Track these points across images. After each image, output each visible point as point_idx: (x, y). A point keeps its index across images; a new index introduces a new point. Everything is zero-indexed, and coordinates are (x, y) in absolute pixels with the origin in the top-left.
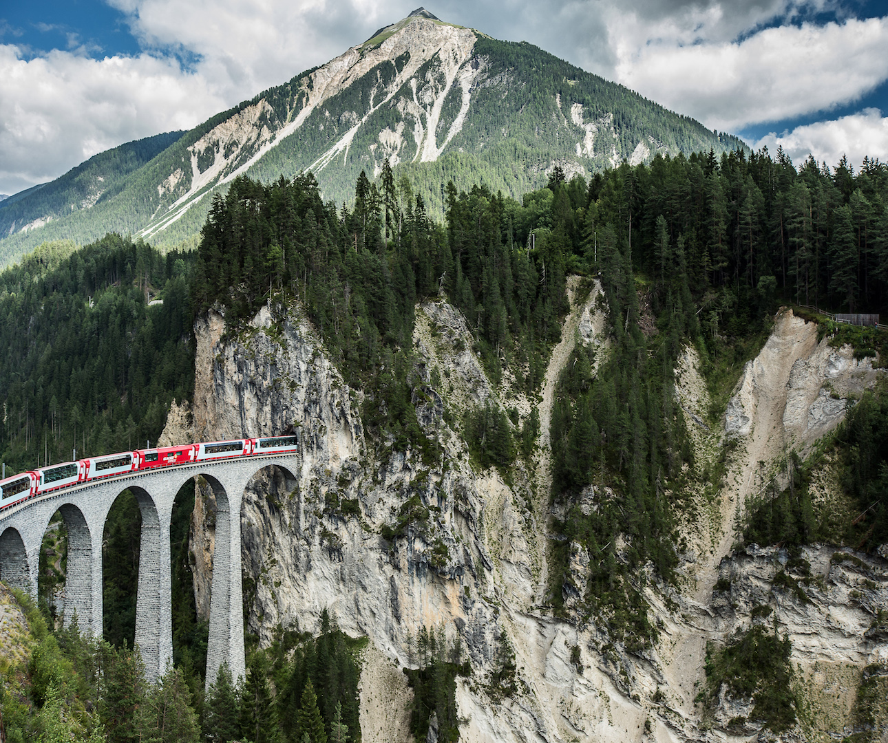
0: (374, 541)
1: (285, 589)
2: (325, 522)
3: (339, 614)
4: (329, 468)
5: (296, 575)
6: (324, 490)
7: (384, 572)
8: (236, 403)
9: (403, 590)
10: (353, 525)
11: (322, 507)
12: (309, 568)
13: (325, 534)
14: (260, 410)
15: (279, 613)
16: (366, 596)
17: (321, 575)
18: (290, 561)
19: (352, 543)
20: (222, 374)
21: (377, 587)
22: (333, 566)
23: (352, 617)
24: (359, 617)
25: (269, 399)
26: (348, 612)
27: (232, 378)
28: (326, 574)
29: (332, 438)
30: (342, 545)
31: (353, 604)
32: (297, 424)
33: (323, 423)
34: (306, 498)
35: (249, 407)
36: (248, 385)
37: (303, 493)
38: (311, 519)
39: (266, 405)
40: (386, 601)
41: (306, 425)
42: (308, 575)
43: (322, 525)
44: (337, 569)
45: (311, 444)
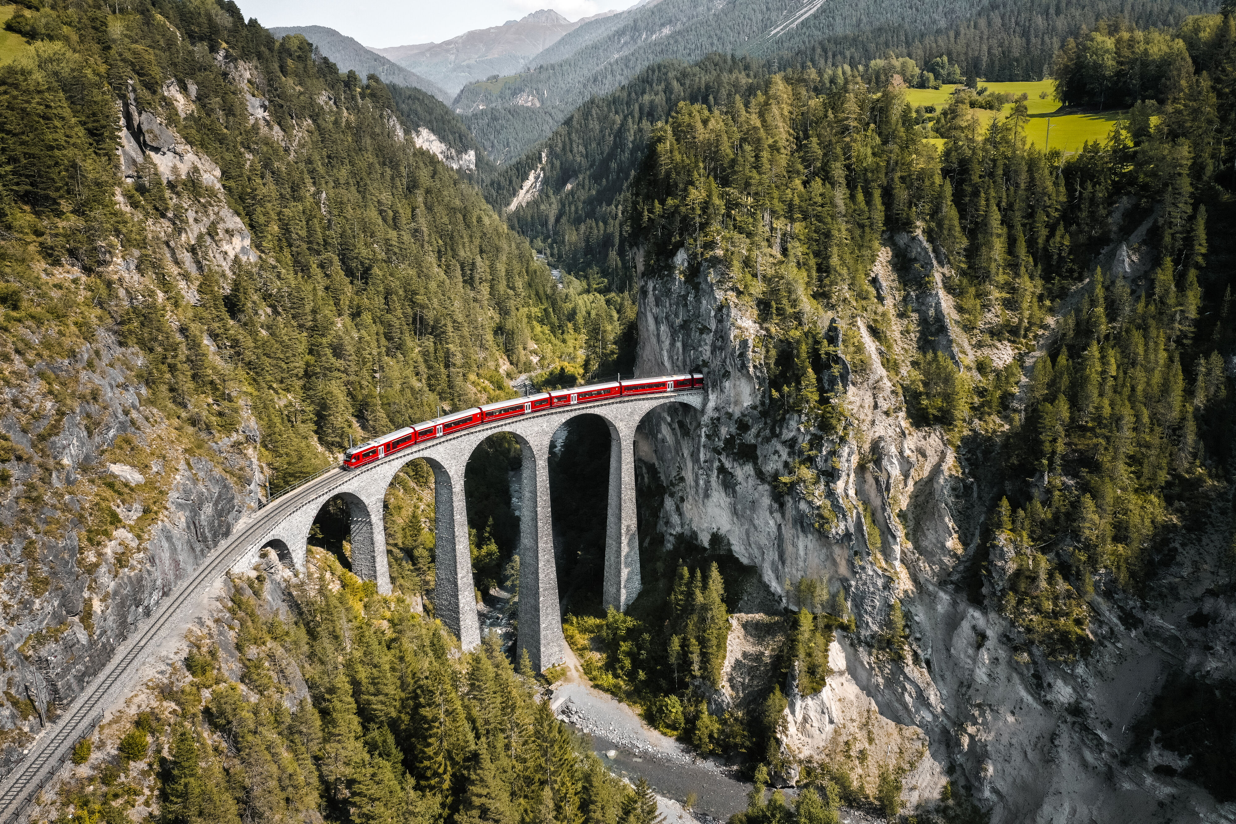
0: (766, 489)
1: (687, 505)
2: (723, 460)
3: (732, 541)
4: (730, 410)
5: (697, 497)
6: (723, 431)
7: (773, 518)
9: (789, 541)
10: (749, 468)
11: (721, 445)
13: (722, 470)
14: (673, 344)
15: (682, 525)
16: (756, 534)
17: (717, 503)
19: (745, 485)
21: (767, 529)
22: (728, 500)
23: (744, 547)
24: (750, 549)
25: (681, 337)
26: (741, 542)
27: (652, 310)
28: (722, 505)
29: (734, 385)
30: (736, 484)
31: (745, 537)
32: (705, 364)
33: (728, 369)
34: (706, 434)
35: (664, 340)
36: (664, 320)
37: (704, 429)
38: (709, 454)
39: (678, 341)
40: (774, 544)
41: (712, 366)
42: (706, 500)
43: (720, 461)
44: (731, 503)
45: (716, 385)
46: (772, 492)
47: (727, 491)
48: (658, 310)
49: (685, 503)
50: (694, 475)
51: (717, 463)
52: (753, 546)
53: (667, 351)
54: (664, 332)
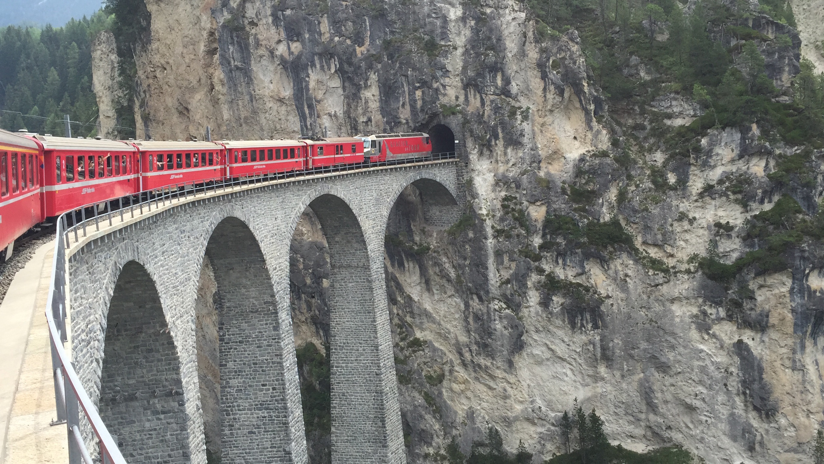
0: (683, 286)
1: (455, 386)
2: (547, 267)
3: (601, 416)
4: (542, 174)
7: (714, 336)
8: (287, 92)
9: (778, 364)
11: (537, 241)
13: (551, 286)
14: (352, 97)
16: (668, 380)
17: (548, 355)
18: (463, 339)
19: (623, 295)
20: (244, 50)
21: (696, 363)
22: (581, 338)
23: (632, 419)
24: (652, 417)
25: (373, 77)
26: (621, 411)
27: (272, 52)
28: (559, 353)
29: (543, 125)
30: (601, 301)
31: (636, 397)
32: (452, 111)
33: (513, 103)
34: (497, 231)
35: (320, 96)
36: (316, 58)
37: (489, 223)
38: (513, 265)
39: (366, 87)
40: (726, 385)
41: (470, 109)
42: (516, 358)
43: (541, 271)
44: (591, 342)
45: (489, 141)
46: (703, 287)
47: (578, 320)
48: (296, 47)
49: (445, 383)
50: (471, 319)
51: (534, 277)
52: (662, 409)
53: (333, 116)
54: (319, 82)
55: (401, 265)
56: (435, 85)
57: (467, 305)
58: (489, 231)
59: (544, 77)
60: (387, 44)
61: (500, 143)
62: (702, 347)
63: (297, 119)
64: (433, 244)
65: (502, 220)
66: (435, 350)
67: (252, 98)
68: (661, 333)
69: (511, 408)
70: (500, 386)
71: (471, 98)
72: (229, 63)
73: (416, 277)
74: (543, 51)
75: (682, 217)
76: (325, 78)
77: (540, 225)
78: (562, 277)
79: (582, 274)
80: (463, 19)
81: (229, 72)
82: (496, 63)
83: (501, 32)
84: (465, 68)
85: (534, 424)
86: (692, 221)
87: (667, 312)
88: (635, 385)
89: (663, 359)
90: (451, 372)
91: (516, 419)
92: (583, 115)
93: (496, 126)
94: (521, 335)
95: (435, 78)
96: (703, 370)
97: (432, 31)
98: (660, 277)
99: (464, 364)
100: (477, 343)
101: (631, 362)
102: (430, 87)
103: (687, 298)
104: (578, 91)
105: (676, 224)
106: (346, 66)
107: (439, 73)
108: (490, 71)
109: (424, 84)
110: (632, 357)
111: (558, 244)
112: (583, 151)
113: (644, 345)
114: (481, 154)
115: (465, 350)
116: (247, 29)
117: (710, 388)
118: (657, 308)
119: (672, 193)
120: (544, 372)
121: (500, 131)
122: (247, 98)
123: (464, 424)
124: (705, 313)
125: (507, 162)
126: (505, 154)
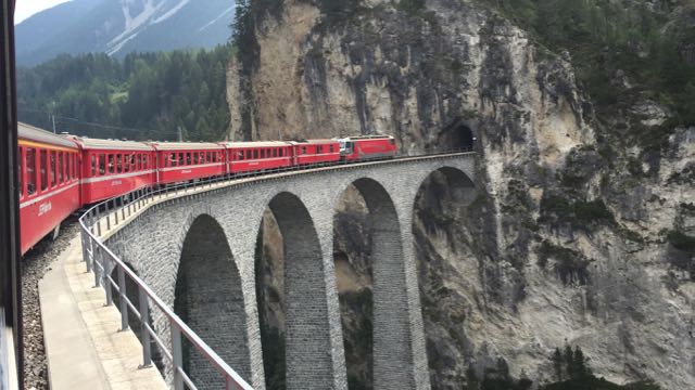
0: (654, 253)
1: (473, 325)
2: (544, 236)
3: (586, 353)
4: (540, 164)
5: (494, 306)
6: (536, 194)
7: (680, 293)
8: (352, 102)
10: (605, 235)
11: (536, 216)
12: (521, 295)
13: (546, 250)
14: (397, 105)
16: (643, 327)
17: (545, 303)
18: (479, 289)
19: (605, 259)
20: (322, 72)
21: (666, 314)
22: (571, 291)
23: (613, 357)
24: (629, 356)
25: (413, 90)
26: (604, 350)
27: (341, 73)
28: (554, 303)
29: (541, 125)
30: (587, 263)
31: (616, 339)
32: (471, 115)
33: (519, 109)
34: (504, 207)
35: (374, 105)
36: (372, 77)
37: (497, 201)
38: (517, 233)
39: (408, 97)
40: (690, 333)
41: (485, 113)
42: (519, 305)
43: (538, 239)
44: (579, 295)
45: (499, 138)
46: (670, 254)
47: (568, 277)
48: (358, 68)
49: (466, 322)
50: (484, 274)
51: (534, 243)
52: (638, 350)
53: (384, 120)
54: (374, 94)
55: (433, 232)
56: (459, 95)
57: (481, 264)
58: (498, 207)
59: (542, 88)
60: (423, 65)
61: (508, 140)
62: (671, 302)
63: (358, 122)
64: (457, 216)
65: (508, 199)
66: (458, 296)
67: (327, 107)
68: (636, 289)
69: (516, 344)
70: (506, 326)
71: (486, 105)
72: (311, 81)
73: (444, 242)
74: (540, 68)
75: (654, 198)
76: (379, 91)
77: (538, 203)
78: (556, 243)
79: (571, 242)
80: (480, 45)
81: (312, 87)
82: (505, 78)
83: (509, 54)
84: (481, 83)
85: (535, 357)
86: (662, 202)
87: (642, 274)
88: (616, 330)
89: (638, 310)
90: (469, 313)
91: (520, 352)
92: (573, 117)
93: (504, 126)
94: (523, 287)
95: (459, 90)
96: (672, 320)
97: (457, 55)
98: (635, 246)
99: (480, 308)
100: (489, 292)
101: (612, 312)
102: (455, 97)
103: (657, 263)
104: (570, 99)
105: (648, 204)
106: (393, 83)
107: (462, 86)
108: (500, 84)
109: (450, 95)
110: (612, 308)
111: (553, 218)
112: (573, 145)
113: (622, 299)
114: (493, 148)
115: (480, 298)
116: (324, 56)
117: (677, 335)
118: (633, 270)
119: (645, 179)
120: (542, 317)
121: (507, 130)
122: (324, 107)
123: (479, 354)
124: (672, 275)
125: (514, 154)
126: (512, 148)
